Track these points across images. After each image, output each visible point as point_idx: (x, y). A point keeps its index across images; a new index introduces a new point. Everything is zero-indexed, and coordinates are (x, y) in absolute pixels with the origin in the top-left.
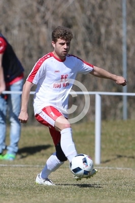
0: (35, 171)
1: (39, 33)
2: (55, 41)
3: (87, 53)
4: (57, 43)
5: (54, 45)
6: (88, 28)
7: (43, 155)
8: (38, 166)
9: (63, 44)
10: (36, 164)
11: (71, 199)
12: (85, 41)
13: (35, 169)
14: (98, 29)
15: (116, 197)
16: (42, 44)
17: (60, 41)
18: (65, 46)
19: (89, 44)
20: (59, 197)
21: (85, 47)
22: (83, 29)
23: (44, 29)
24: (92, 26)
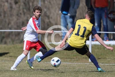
0: (2, 63)
1: (4, 5)
2: (35, 11)
3: (24, 14)
4: (36, 12)
5: (34, 13)
6: (25, 3)
7: (6, 56)
8: (4, 61)
9: (38, 12)
10: (3, 60)
11: (18, 75)
12: (23, 9)
13: (2, 62)
14: (29, 4)
15: (36, 74)
16: (5, 10)
17: (37, 11)
18: (39, 13)
19: (25, 10)
20: (13, 74)
21: (23, 11)
22: (22, 4)
23: (6, 4)
24: (26, 3)
